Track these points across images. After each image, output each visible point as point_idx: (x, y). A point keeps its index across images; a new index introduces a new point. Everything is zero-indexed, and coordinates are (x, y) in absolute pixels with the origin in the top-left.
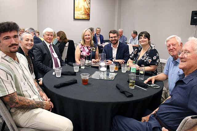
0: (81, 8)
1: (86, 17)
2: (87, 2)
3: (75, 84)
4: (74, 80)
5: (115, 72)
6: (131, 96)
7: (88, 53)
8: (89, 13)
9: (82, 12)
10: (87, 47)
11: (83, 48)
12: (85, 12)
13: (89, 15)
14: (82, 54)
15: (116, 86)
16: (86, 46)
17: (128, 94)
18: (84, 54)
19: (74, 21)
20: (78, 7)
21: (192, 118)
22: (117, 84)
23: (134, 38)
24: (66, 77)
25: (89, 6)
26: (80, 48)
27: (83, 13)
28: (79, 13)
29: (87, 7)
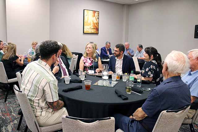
0: (90, 23)
1: (95, 31)
2: (96, 17)
3: (81, 89)
4: (80, 86)
5: (116, 81)
6: (127, 99)
7: (90, 64)
8: (98, 27)
9: (91, 26)
10: (90, 59)
11: (86, 60)
12: (93, 27)
13: (97, 29)
14: (85, 65)
15: (115, 91)
16: (88, 58)
17: (124, 98)
18: (87, 64)
19: (83, 35)
20: (88, 22)
21: (167, 112)
22: (116, 90)
23: (140, 51)
24: (73, 84)
25: (98, 21)
26: (83, 60)
27: (93, 28)
28: (89, 27)
29: (95, 22)
